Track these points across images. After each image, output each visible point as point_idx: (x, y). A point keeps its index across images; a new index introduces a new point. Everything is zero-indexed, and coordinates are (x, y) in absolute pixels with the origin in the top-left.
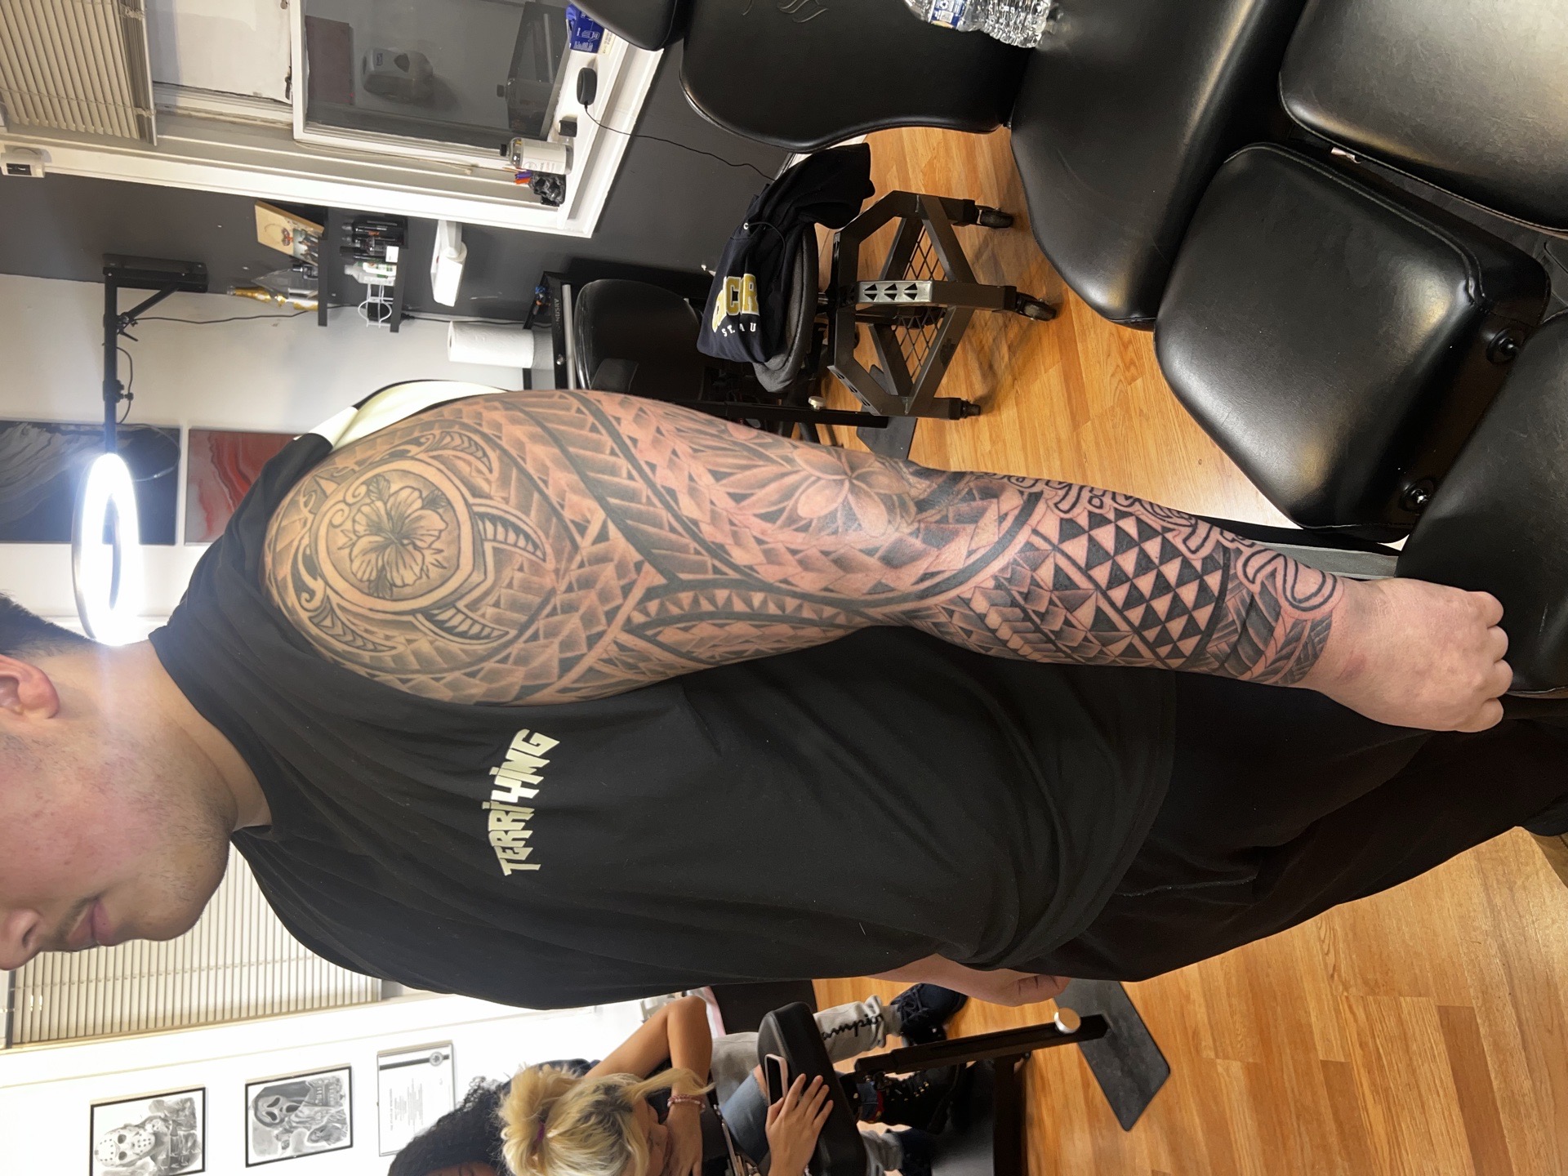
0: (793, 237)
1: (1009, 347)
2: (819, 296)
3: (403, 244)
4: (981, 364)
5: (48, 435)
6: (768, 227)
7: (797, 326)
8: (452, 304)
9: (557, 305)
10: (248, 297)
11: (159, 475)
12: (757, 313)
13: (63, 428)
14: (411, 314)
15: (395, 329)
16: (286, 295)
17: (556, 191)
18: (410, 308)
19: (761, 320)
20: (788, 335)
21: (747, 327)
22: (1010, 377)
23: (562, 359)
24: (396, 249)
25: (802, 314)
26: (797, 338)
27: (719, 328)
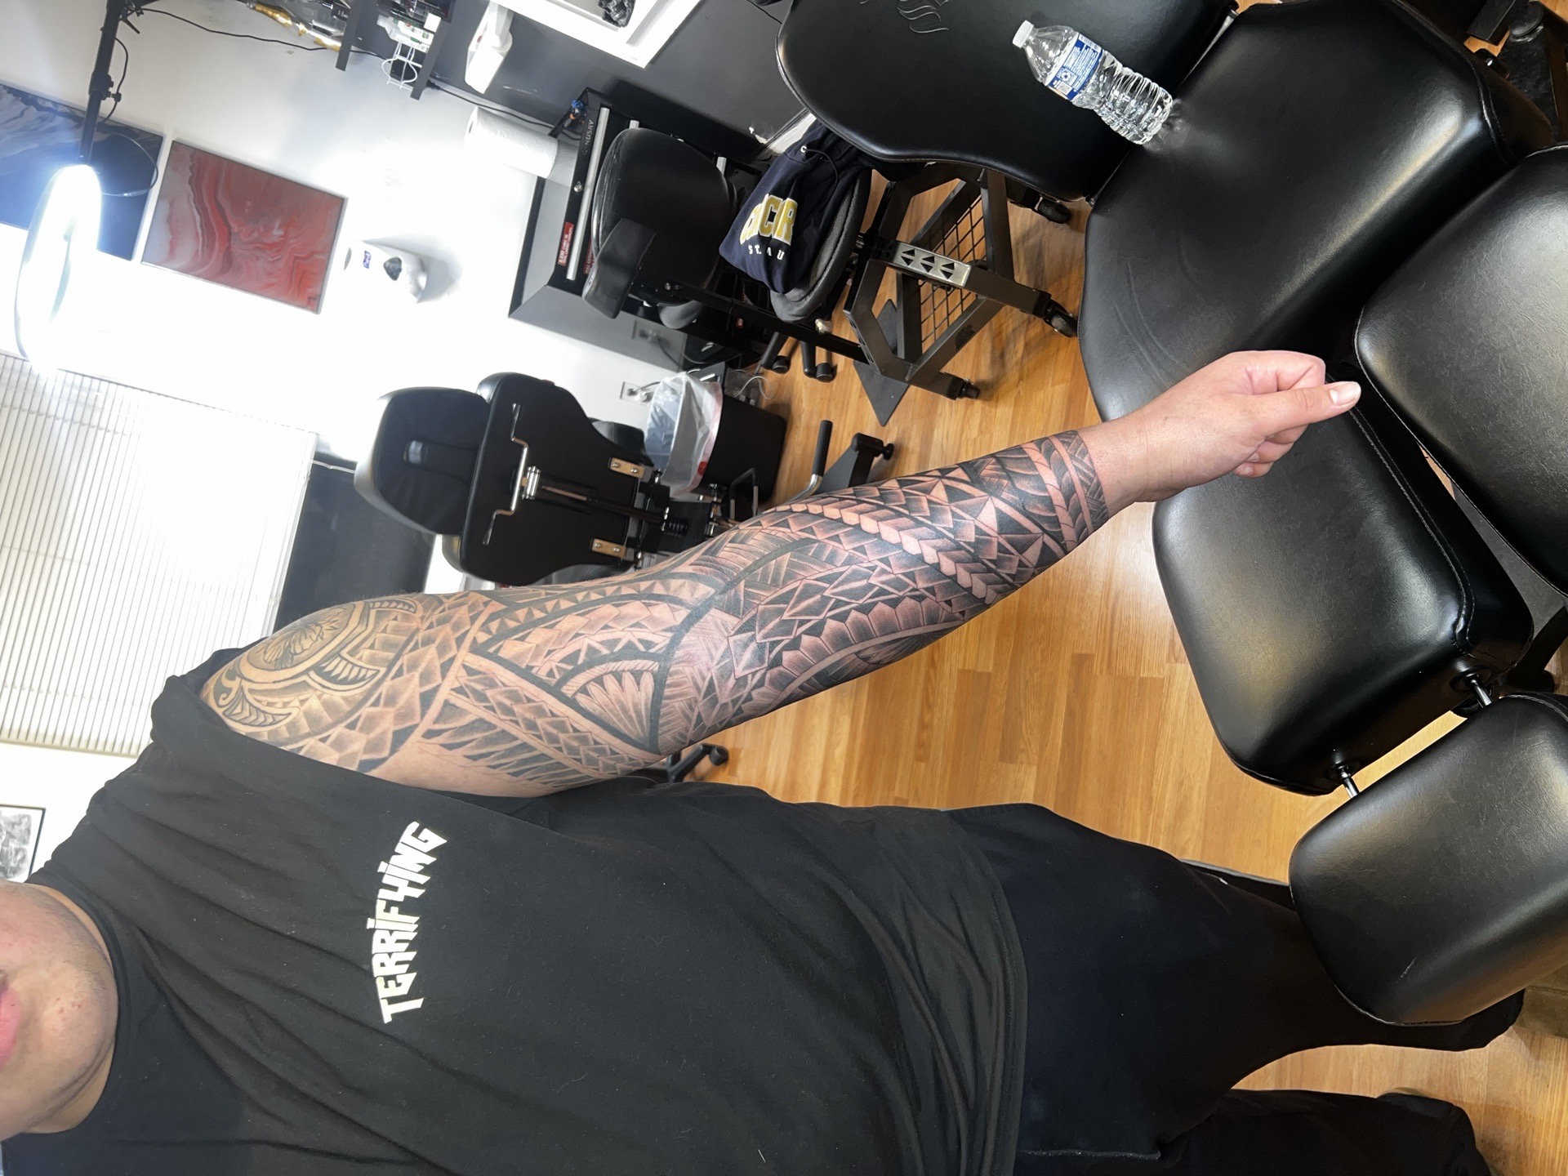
0: (846, 178)
1: (1026, 345)
2: (857, 238)
3: (447, 13)
4: (993, 348)
5: (23, 106)
6: (825, 157)
7: (825, 270)
8: (482, 90)
9: (590, 127)
10: (267, 14)
11: (130, 194)
12: (789, 243)
13: (40, 102)
14: (437, 83)
15: (416, 95)
16: (308, 26)
17: (622, 12)
18: (437, 76)
19: (791, 251)
20: (812, 275)
21: (775, 253)
22: (1017, 375)
23: (580, 187)
24: (438, 19)
25: (833, 260)
26: (823, 279)
27: (747, 243)
